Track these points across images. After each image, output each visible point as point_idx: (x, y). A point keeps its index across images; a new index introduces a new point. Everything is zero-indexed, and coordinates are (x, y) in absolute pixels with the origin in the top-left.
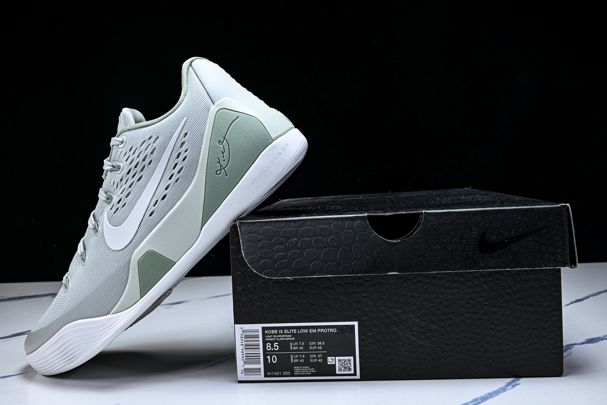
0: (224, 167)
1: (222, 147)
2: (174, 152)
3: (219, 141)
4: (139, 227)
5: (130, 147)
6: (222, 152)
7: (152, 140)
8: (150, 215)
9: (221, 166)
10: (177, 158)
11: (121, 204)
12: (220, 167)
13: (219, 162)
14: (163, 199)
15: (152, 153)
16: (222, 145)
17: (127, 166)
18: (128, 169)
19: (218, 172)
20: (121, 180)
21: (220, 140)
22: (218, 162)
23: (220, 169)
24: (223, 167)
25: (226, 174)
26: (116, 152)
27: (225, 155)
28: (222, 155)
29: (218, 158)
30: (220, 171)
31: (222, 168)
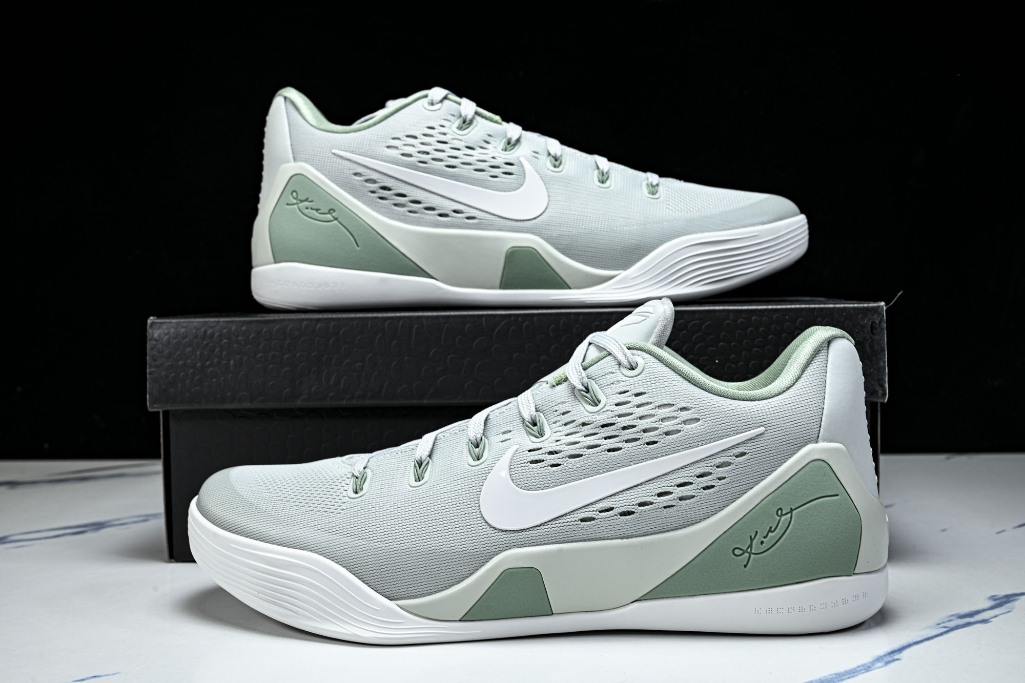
0: (753, 552)
1: (777, 522)
2: (701, 464)
3: (781, 509)
4: (552, 520)
5: (642, 390)
6: (771, 528)
7: (685, 415)
8: (583, 520)
9: (750, 546)
10: (698, 477)
11: (553, 459)
12: (747, 547)
13: (753, 537)
14: (624, 514)
15: (667, 434)
16: (778, 518)
17: (611, 414)
18: (611, 421)
19: (737, 552)
20: (584, 424)
21: (783, 509)
22: (751, 536)
23: (745, 549)
24: (751, 550)
25: (745, 563)
26: (610, 370)
27: (771, 537)
28: (766, 533)
29: (757, 532)
30: (741, 552)
31: (749, 550)
